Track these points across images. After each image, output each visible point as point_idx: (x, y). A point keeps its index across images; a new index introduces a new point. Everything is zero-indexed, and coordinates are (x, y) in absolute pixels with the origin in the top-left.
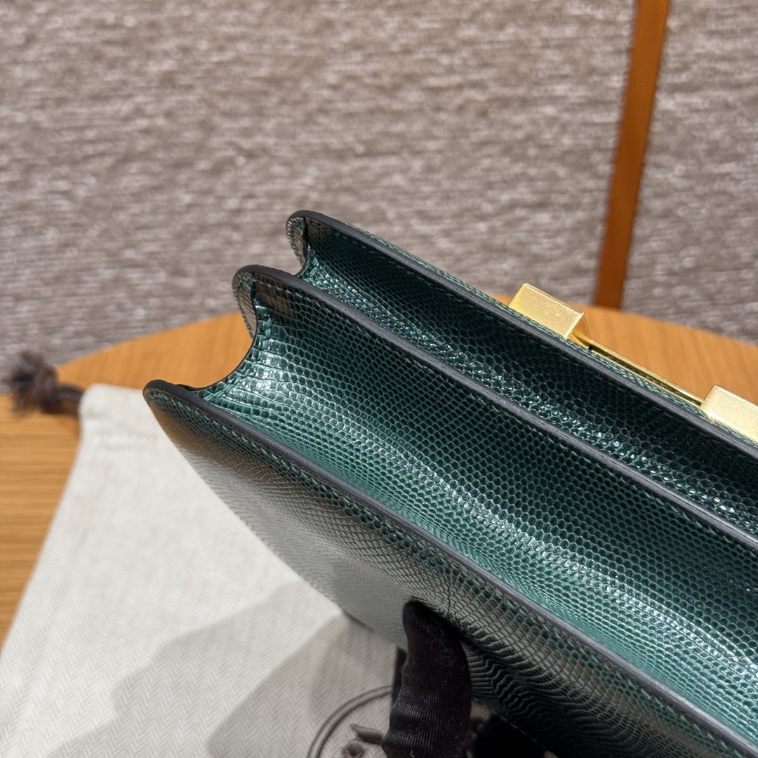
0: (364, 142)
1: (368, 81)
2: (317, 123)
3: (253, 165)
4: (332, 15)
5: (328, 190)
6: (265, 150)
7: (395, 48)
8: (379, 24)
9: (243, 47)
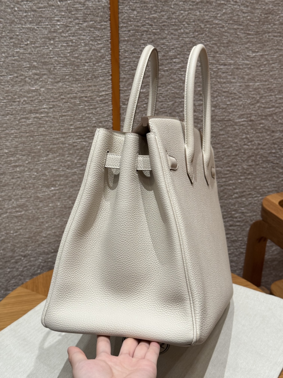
0: (53, 249)
1: (53, 234)
2: (42, 246)
3: (25, 259)
4: (43, 220)
5: (45, 262)
6: (29, 255)
7: (59, 226)
8: (54, 221)
9: (21, 231)
